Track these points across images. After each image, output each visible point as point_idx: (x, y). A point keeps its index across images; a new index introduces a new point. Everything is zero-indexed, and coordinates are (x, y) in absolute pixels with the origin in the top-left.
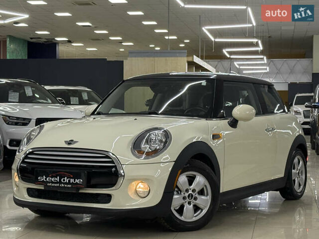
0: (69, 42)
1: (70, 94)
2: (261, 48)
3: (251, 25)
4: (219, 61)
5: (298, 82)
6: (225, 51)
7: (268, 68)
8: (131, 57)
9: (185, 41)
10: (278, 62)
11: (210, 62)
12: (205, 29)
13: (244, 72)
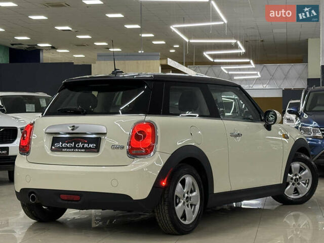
0: (53, 48)
1: (25, 101)
2: (242, 50)
3: (222, 23)
4: (209, 67)
5: (292, 88)
6: (206, 54)
7: (259, 73)
8: (100, 60)
9: (175, 46)
10: (271, 67)
11: (201, 68)
12: (174, 28)
13: (235, 78)
